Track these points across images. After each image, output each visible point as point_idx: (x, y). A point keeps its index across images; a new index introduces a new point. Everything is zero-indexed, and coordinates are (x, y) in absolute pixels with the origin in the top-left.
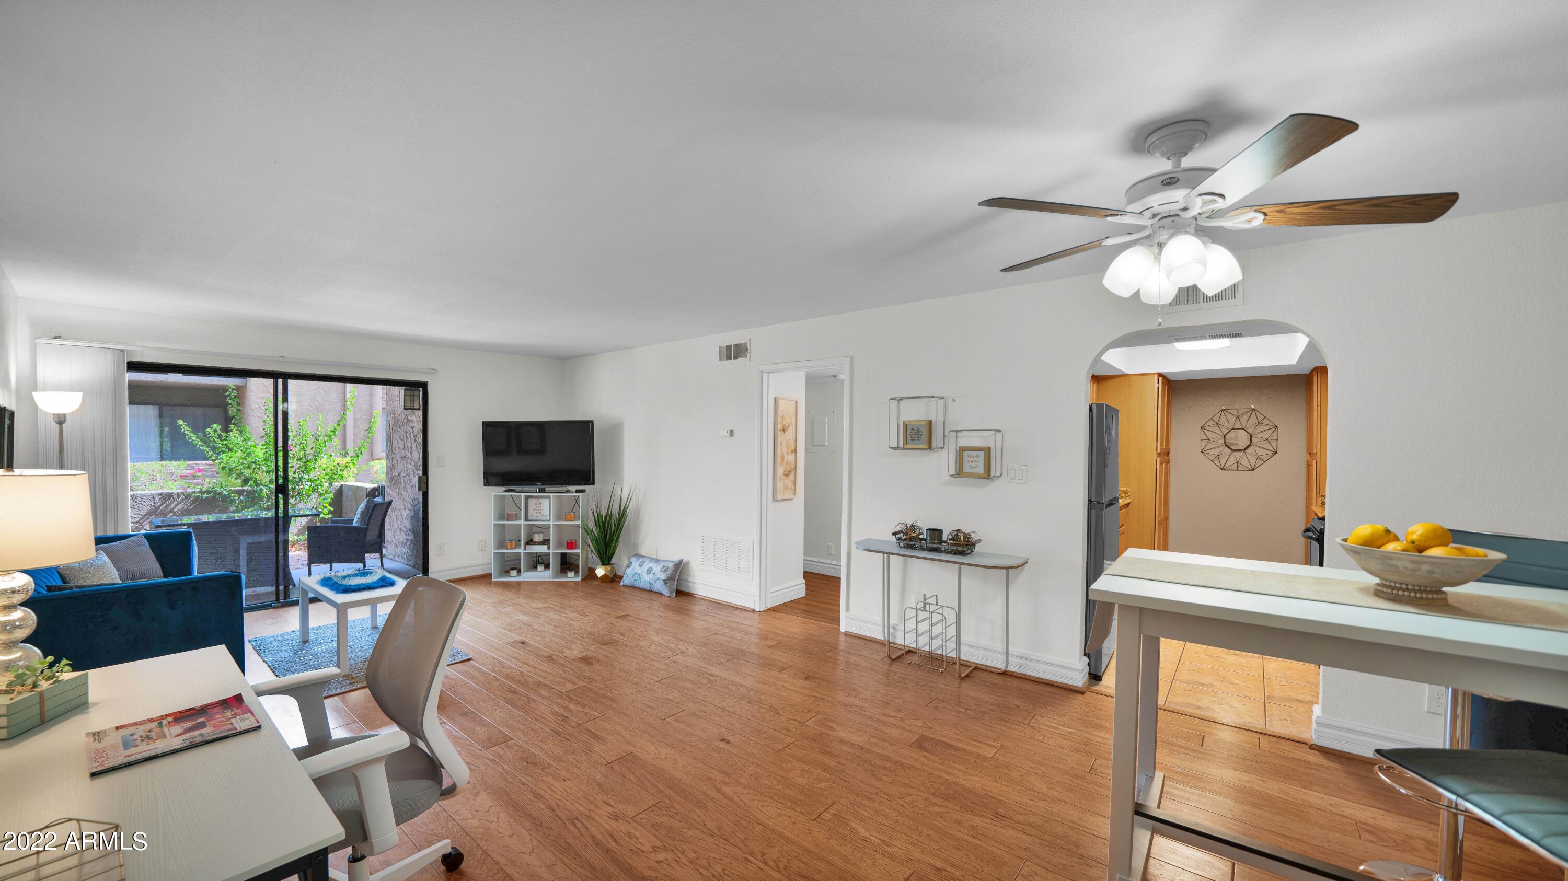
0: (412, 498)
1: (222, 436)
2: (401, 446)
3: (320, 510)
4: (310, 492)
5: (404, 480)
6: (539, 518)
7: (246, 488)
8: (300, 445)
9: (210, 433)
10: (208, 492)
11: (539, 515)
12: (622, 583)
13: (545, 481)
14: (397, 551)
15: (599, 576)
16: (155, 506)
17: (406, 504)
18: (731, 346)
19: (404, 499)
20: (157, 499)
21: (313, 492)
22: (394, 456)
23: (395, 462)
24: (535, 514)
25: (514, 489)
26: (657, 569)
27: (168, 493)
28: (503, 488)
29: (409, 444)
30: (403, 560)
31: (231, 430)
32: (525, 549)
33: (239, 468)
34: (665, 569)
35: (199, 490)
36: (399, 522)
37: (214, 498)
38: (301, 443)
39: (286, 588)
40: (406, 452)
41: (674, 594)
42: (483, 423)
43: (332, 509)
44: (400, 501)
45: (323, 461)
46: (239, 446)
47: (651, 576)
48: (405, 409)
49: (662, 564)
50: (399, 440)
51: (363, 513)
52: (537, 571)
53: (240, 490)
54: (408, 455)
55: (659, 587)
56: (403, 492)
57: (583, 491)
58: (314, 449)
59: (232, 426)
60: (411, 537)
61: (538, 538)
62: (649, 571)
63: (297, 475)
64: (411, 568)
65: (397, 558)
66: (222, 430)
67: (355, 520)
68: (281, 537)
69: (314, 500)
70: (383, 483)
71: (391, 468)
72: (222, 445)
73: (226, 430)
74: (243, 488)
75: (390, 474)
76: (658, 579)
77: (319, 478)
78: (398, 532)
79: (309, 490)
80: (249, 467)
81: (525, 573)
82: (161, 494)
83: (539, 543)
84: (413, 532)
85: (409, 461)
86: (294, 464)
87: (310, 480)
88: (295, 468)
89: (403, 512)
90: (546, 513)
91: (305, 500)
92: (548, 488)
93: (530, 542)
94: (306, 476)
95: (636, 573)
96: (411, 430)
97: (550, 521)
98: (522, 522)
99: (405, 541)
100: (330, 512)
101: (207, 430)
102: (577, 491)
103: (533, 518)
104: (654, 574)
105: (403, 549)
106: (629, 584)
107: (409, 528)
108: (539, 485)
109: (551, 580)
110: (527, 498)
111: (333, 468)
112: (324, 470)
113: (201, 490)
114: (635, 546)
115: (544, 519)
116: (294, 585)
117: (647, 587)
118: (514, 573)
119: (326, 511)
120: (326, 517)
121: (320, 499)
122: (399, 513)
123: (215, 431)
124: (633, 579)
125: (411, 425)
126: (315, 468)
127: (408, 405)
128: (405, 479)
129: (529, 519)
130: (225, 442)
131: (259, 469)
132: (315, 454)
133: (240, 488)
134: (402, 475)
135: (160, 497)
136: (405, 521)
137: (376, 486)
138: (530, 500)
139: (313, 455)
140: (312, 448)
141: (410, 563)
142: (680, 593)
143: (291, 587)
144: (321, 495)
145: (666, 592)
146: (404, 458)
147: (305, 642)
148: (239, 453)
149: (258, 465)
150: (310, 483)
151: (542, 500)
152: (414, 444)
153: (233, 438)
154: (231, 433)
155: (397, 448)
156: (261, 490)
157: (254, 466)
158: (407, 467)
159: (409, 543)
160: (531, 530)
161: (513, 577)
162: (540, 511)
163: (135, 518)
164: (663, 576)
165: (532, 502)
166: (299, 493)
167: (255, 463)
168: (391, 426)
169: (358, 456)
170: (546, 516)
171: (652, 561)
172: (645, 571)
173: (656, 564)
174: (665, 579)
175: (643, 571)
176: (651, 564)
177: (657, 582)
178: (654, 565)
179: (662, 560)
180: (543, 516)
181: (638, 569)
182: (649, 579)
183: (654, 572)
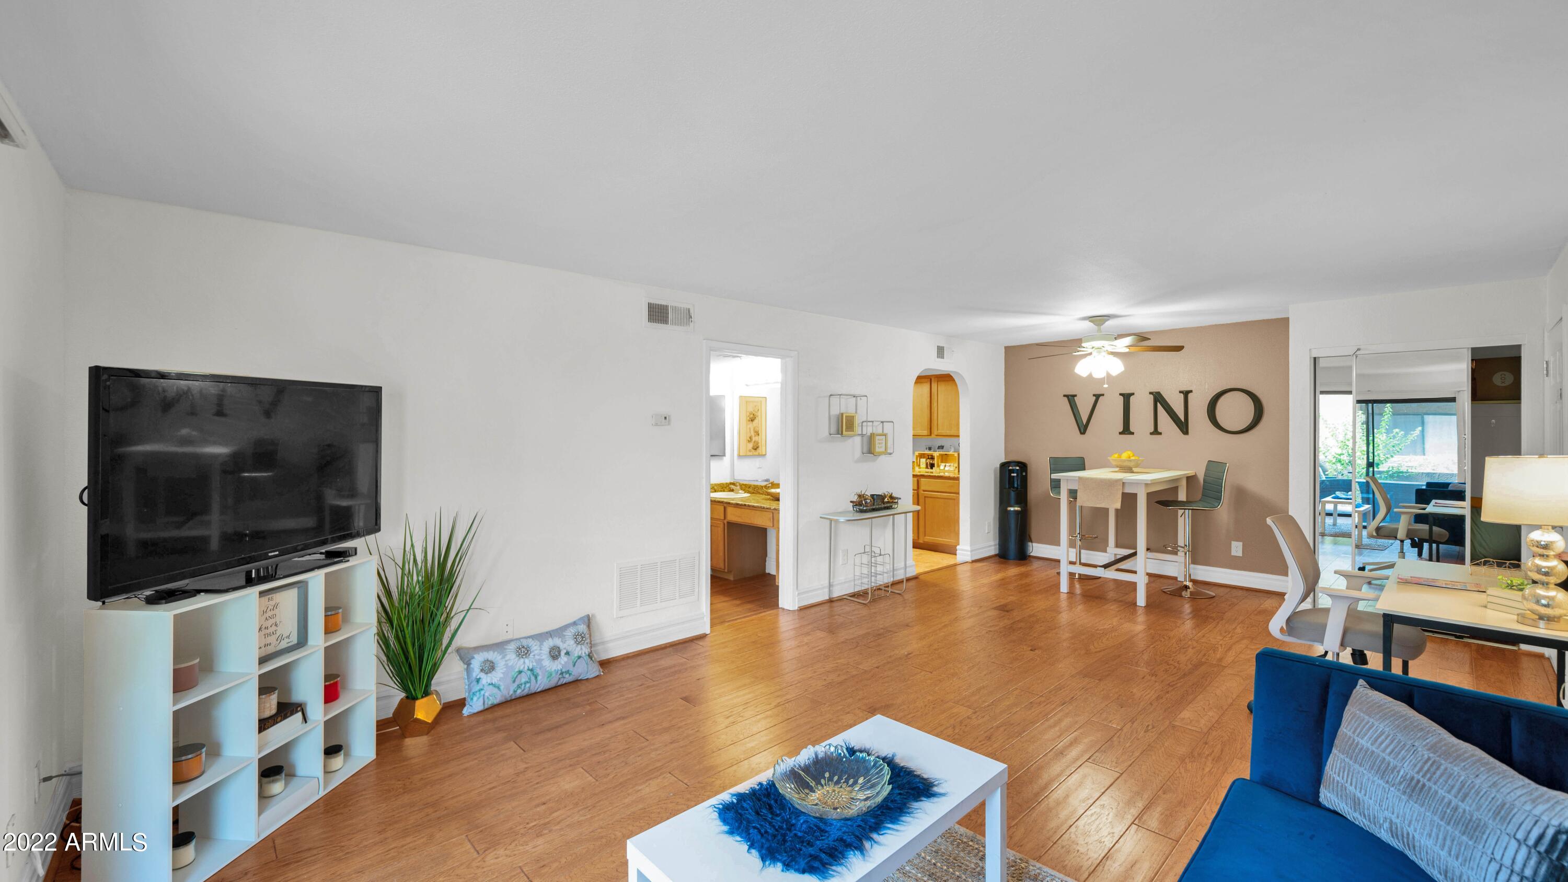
11: (272, 639)
26: (567, 643)
34: (581, 638)
47: (563, 659)
55: (580, 669)
62: (555, 654)
76: (580, 657)
90: (290, 626)
95: (519, 672)
104: (567, 653)
115: (283, 645)
117: (558, 680)
151: (279, 597)
162: (273, 629)
164: (585, 650)
170: (288, 637)
171: (548, 640)
172: (543, 660)
173: (560, 639)
174: (587, 653)
175: (539, 661)
176: (550, 643)
177: (576, 664)
178: (557, 642)
179: (566, 627)
180: (280, 638)
181: (524, 662)
182: (560, 667)
183: (565, 651)
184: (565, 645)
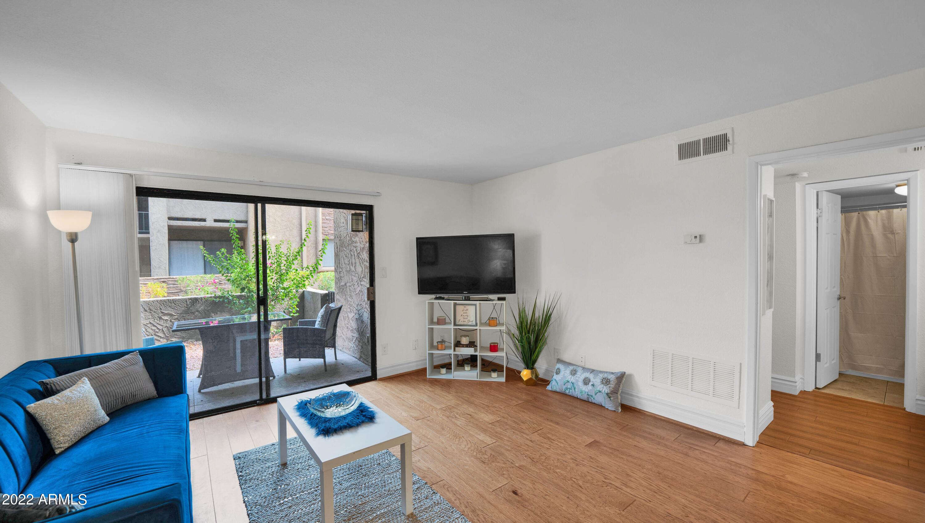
0: (357, 303)
1: (227, 257)
2: (346, 262)
3: (291, 310)
4: (284, 297)
5: (350, 290)
6: (465, 323)
7: (243, 294)
8: (277, 262)
9: (219, 255)
10: (220, 297)
11: (466, 320)
12: (549, 388)
13: (470, 290)
14: (345, 344)
15: (525, 379)
16: (187, 307)
17: (351, 308)
18: (698, 142)
19: (350, 305)
20: (188, 303)
21: (286, 296)
22: (341, 270)
23: (342, 275)
24: (462, 320)
25: (443, 296)
26: (596, 380)
27: (195, 298)
28: (433, 296)
29: (353, 260)
30: (350, 353)
31: (234, 253)
32: (454, 350)
33: (238, 280)
34: (606, 382)
35: (214, 295)
36: (346, 322)
37: (223, 301)
38: (278, 261)
39: (267, 379)
40: (351, 267)
41: (620, 410)
42: (418, 239)
43: (298, 309)
44: (346, 305)
45: (292, 275)
46: (238, 264)
47: (590, 387)
48: (352, 231)
49: (601, 376)
50: (344, 257)
51: (322, 316)
52: (464, 370)
53: (240, 295)
54: (353, 269)
55: (600, 399)
56: (349, 299)
57: (503, 299)
58: (286, 266)
59: (233, 250)
60: (356, 335)
61: (465, 341)
62: (586, 382)
63: (275, 285)
64: (357, 360)
65: (345, 350)
66: (227, 253)
67: (317, 323)
68: (263, 337)
69: (285, 303)
70: (333, 290)
71: (338, 280)
72: (227, 263)
73: (230, 252)
74: (242, 294)
75: (339, 284)
76: (600, 392)
77: (289, 287)
78: (345, 330)
79: (283, 296)
80: (244, 279)
81: (455, 373)
82: (191, 299)
83: (467, 346)
84: (358, 331)
85: (353, 274)
86: (273, 277)
87: (284, 289)
88: (274, 279)
89: (349, 314)
90: (472, 318)
91: (281, 302)
92: (472, 296)
93: (458, 344)
94: (281, 286)
95: (568, 382)
96: (355, 249)
97: (476, 325)
98: (452, 327)
99: (351, 337)
100: (297, 311)
101: (217, 253)
102: (499, 299)
103: (461, 323)
104: (593, 385)
105: (350, 344)
106: (558, 390)
107: (355, 328)
108: (466, 294)
109: (478, 380)
110: (455, 305)
111: (299, 279)
112: (293, 281)
113: (215, 295)
114: (556, 351)
115: (470, 323)
116: (274, 377)
117: (585, 397)
118: (444, 371)
119: (294, 311)
120: (295, 315)
121: (291, 302)
122: (346, 314)
123: (223, 254)
124: (564, 387)
125: (354, 245)
126: (287, 279)
127: (354, 227)
128: (350, 288)
129: (457, 323)
130: (229, 261)
131: (251, 280)
132: (287, 269)
133: (240, 294)
134: (348, 285)
135: (190, 301)
136: (351, 321)
137: (327, 292)
138: (457, 307)
139: (285, 270)
140: (285, 265)
141: (355, 356)
142: (626, 408)
143: (271, 378)
144: (291, 299)
145: (609, 405)
146: (349, 272)
147: (284, 465)
148: (238, 270)
149: (251, 277)
150: (284, 291)
151: (468, 307)
152: (357, 260)
153: (234, 258)
154: (234, 255)
155: (343, 264)
156: (252, 295)
157: (248, 279)
158: (352, 279)
159: (355, 339)
160: (460, 332)
161: (443, 375)
162: (466, 317)
163: (175, 316)
164: (606, 389)
165: (459, 309)
166: (277, 298)
167: (248, 276)
168: (338, 247)
169: (315, 270)
170: (472, 321)
171: (587, 373)
172: (579, 381)
173: (594, 376)
174: (606, 392)
175: (577, 381)
176: (587, 375)
177: (597, 394)
178: (591, 376)
179: (601, 372)
180: (469, 321)
181: (571, 378)
182: (587, 390)
183: (592, 383)
184: (594, 380)
